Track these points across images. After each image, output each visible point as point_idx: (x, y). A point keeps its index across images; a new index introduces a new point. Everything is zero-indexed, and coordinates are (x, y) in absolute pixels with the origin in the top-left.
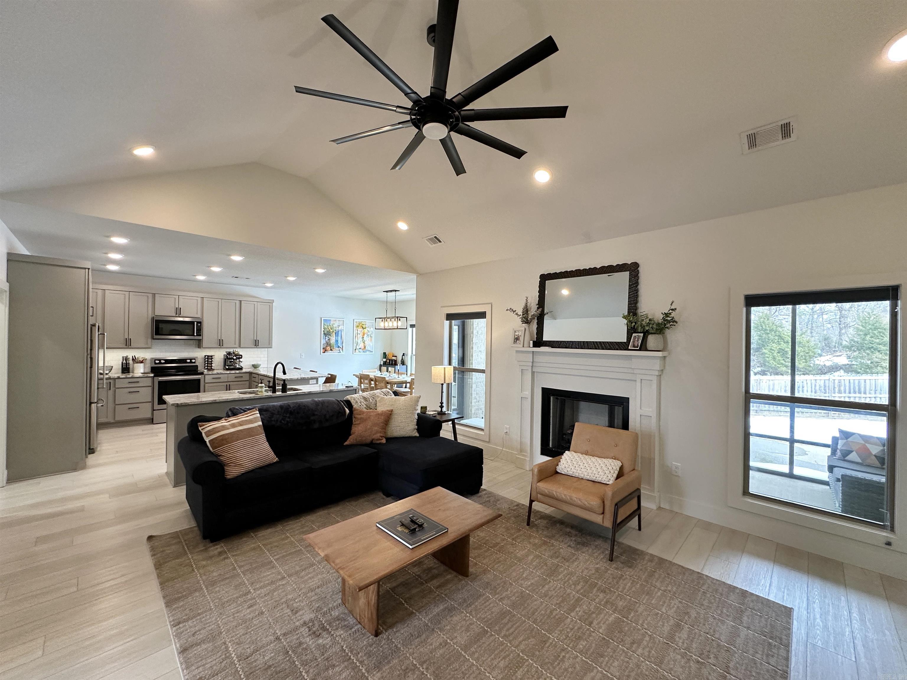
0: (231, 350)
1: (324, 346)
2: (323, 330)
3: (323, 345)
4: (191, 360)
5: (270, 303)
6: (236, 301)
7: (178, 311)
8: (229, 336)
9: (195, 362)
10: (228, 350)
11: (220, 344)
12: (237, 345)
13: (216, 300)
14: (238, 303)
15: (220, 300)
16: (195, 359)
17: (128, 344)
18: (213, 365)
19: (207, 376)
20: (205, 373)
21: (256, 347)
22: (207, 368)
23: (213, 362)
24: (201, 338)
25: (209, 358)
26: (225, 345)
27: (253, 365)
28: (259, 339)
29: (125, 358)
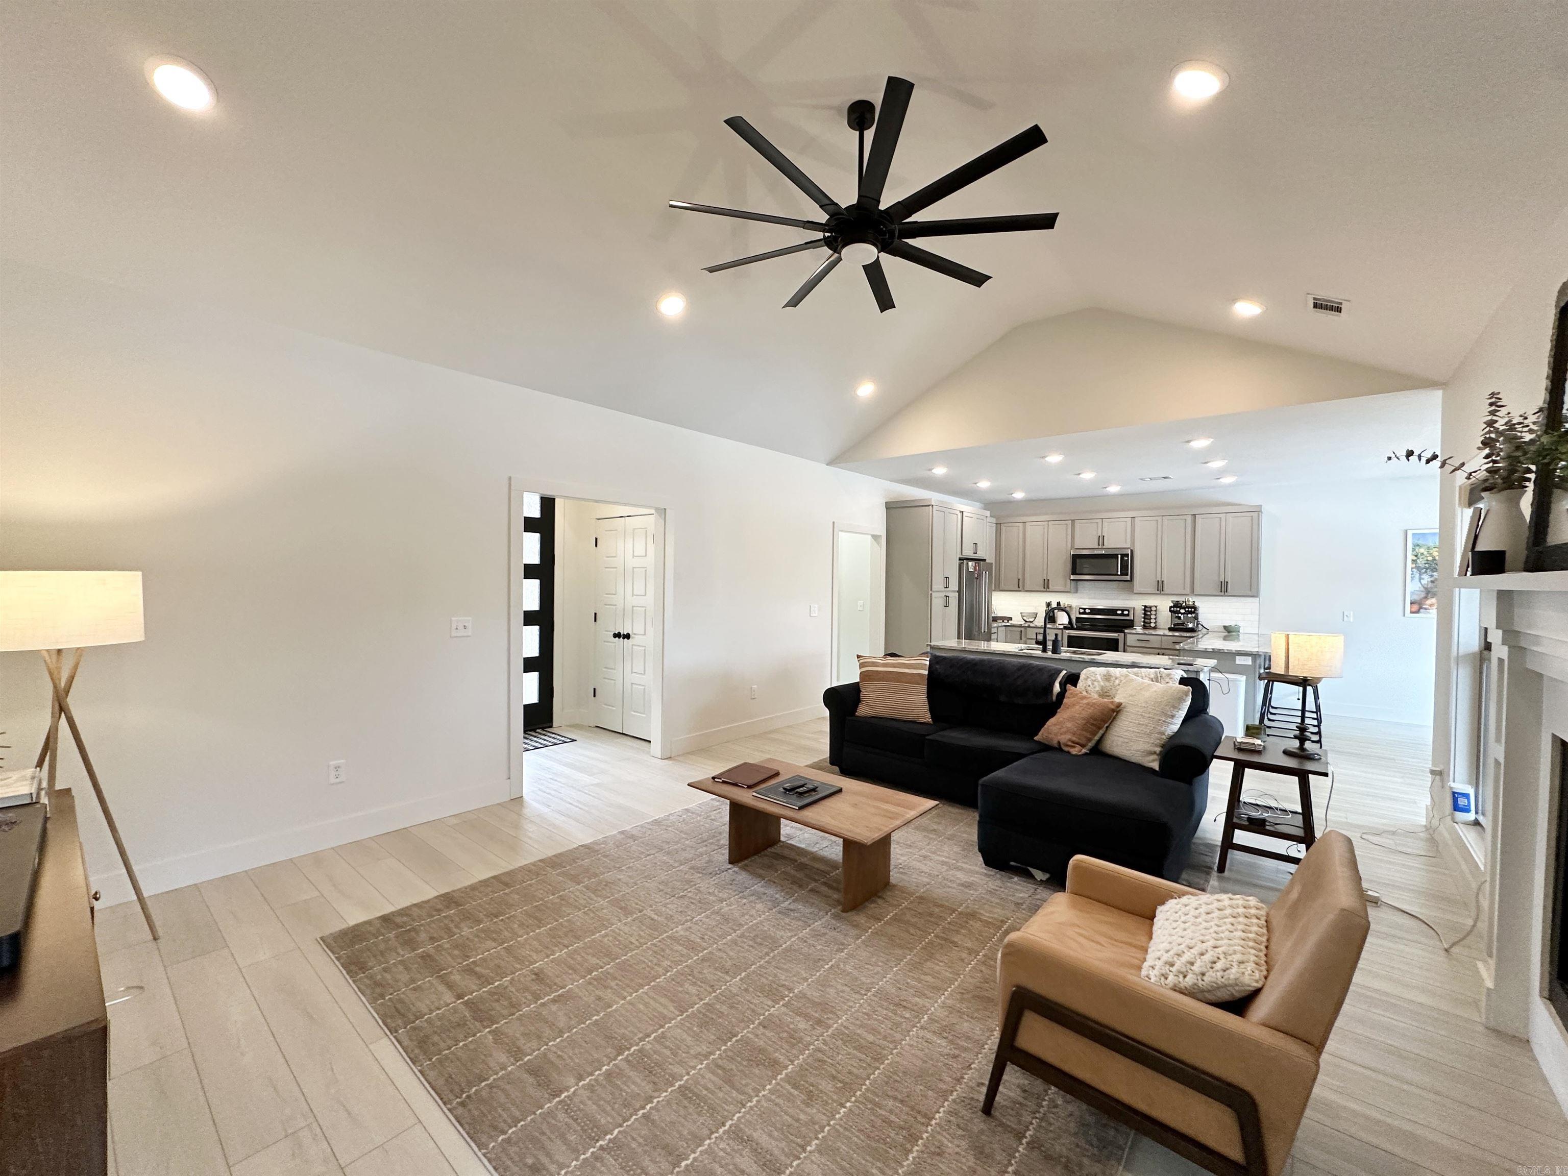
0: (1180, 599)
1: (1416, 598)
2: (1410, 557)
3: (1412, 593)
4: (1123, 611)
5: (1258, 510)
6: (1185, 517)
7: (1101, 539)
8: (1174, 575)
9: (1128, 615)
10: (1176, 599)
11: (1160, 588)
12: (1188, 591)
13: (1154, 518)
14: (1189, 519)
15: (1159, 519)
16: (1128, 611)
17: (1046, 587)
18: (1153, 621)
19: (1128, 636)
20: (1126, 631)
21: (1223, 593)
22: (1144, 625)
23: (1153, 617)
24: (1128, 578)
25: (1147, 610)
26: (1166, 590)
27: (1225, 627)
28: (1229, 579)
29: (1049, 605)
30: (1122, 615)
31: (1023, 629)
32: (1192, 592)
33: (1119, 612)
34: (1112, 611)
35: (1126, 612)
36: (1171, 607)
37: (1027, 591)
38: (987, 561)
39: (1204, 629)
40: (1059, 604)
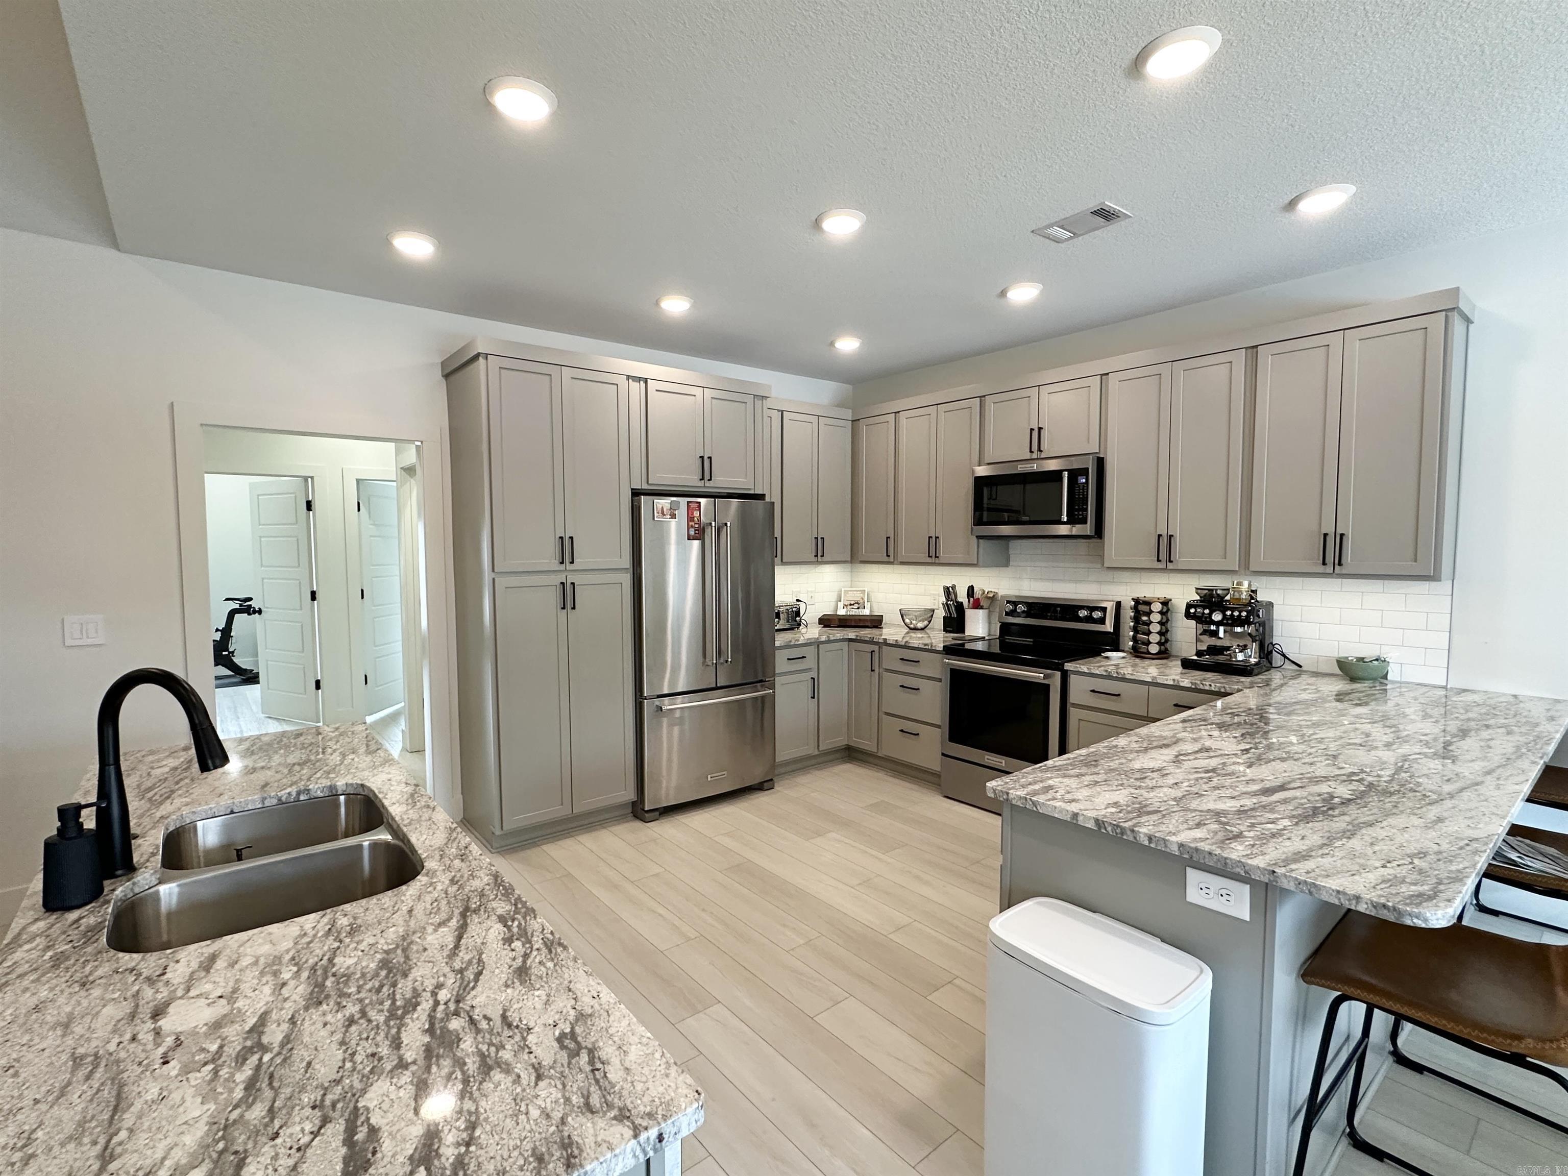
0: (1216, 583)
4: (1092, 609)
6: (1229, 357)
8: (1197, 522)
9: (1102, 620)
10: (1205, 582)
11: (1165, 554)
12: (1234, 561)
13: (1154, 369)
14: (1241, 361)
15: (1165, 370)
16: (1104, 610)
17: (933, 553)
18: (1154, 638)
19: (1073, 680)
20: (1068, 666)
21: (1329, 569)
22: (1134, 647)
23: (1155, 628)
24: (1088, 529)
25: (1141, 606)
26: (1181, 558)
27: (1342, 664)
28: (1347, 527)
29: (949, 592)
30: (1089, 619)
31: (876, 648)
32: (1245, 566)
33: (1083, 613)
34: (1068, 610)
35: (1097, 615)
36: (1189, 606)
37: (902, 563)
38: (767, 499)
39: (1288, 666)
40: (971, 590)
